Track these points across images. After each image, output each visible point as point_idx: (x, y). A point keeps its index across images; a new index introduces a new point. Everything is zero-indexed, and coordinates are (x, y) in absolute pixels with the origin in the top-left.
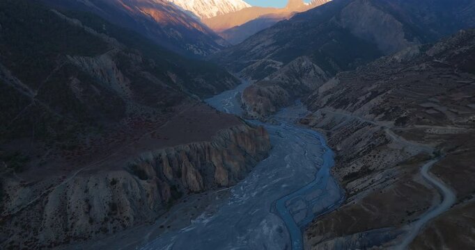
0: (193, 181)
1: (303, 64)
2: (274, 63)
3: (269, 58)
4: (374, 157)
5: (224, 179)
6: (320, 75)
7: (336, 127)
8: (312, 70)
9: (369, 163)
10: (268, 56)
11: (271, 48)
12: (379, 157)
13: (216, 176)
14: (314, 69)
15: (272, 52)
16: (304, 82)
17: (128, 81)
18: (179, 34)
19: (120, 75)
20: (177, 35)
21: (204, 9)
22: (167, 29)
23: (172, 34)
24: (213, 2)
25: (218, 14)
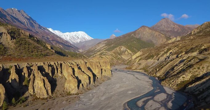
0: (41, 88)
1: (122, 49)
2: (107, 53)
3: (104, 51)
4: (199, 68)
5: (73, 87)
6: (131, 54)
7: (150, 67)
8: (127, 52)
9: (197, 73)
10: (103, 50)
11: (105, 47)
12: (203, 68)
13: (66, 85)
14: (128, 51)
15: (105, 48)
16: (123, 56)
17: (14, 40)
18: (61, 46)
19: (9, 37)
20: (60, 46)
21: (74, 40)
22: (56, 44)
23: (58, 46)
24: (78, 37)
25: (80, 42)
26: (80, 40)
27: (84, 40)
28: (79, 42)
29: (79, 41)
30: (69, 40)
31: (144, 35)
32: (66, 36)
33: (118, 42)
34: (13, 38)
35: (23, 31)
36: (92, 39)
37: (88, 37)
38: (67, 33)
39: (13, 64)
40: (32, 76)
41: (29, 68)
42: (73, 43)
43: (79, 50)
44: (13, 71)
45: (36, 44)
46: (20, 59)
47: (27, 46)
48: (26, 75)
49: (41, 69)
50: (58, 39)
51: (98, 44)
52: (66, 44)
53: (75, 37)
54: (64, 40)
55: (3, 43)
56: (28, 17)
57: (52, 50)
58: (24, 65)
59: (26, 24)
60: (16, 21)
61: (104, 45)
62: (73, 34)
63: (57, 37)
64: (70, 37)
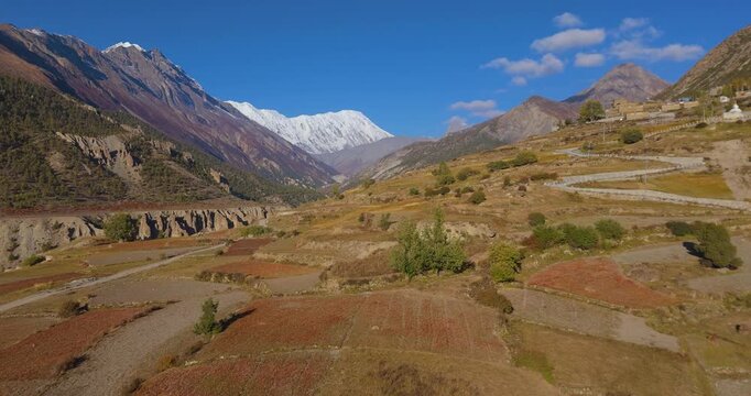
11: (396, 170)
17: (140, 166)
18: (275, 165)
19: (129, 158)
20: (272, 167)
21: (325, 142)
22: (259, 158)
23: (264, 165)
24: (339, 132)
25: (346, 147)
26: (345, 142)
27: (358, 142)
28: (341, 148)
29: (340, 144)
30: (308, 143)
31: (523, 129)
32: (299, 128)
33: (439, 153)
34: (136, 161)
35: (157, 143)
36: (387, 139)
37: (372, 131)
38: (303, 118)
39: (143, 213)
40: (167, 231)
41: (163, 219)
42: (320, 153)
43: (334, 178)
44: (143, 222)
45: (185, 172)
46: (152, 205)
47: (165, 178)
48: (161, 228)
49: (180, 220)
50: (269, 141)
51: (385, 157)
52: (293, 159)
53: (328, 130)
54: (287, 145)
55: (120, 175)
56: (174, 72)
57: (222, 185)
58: (156, 215)
59: (168, 94)
60: (137, 87)
61: (399, 162)
62: (323, 120)
63: (266, 132)
64: (312, 132)
